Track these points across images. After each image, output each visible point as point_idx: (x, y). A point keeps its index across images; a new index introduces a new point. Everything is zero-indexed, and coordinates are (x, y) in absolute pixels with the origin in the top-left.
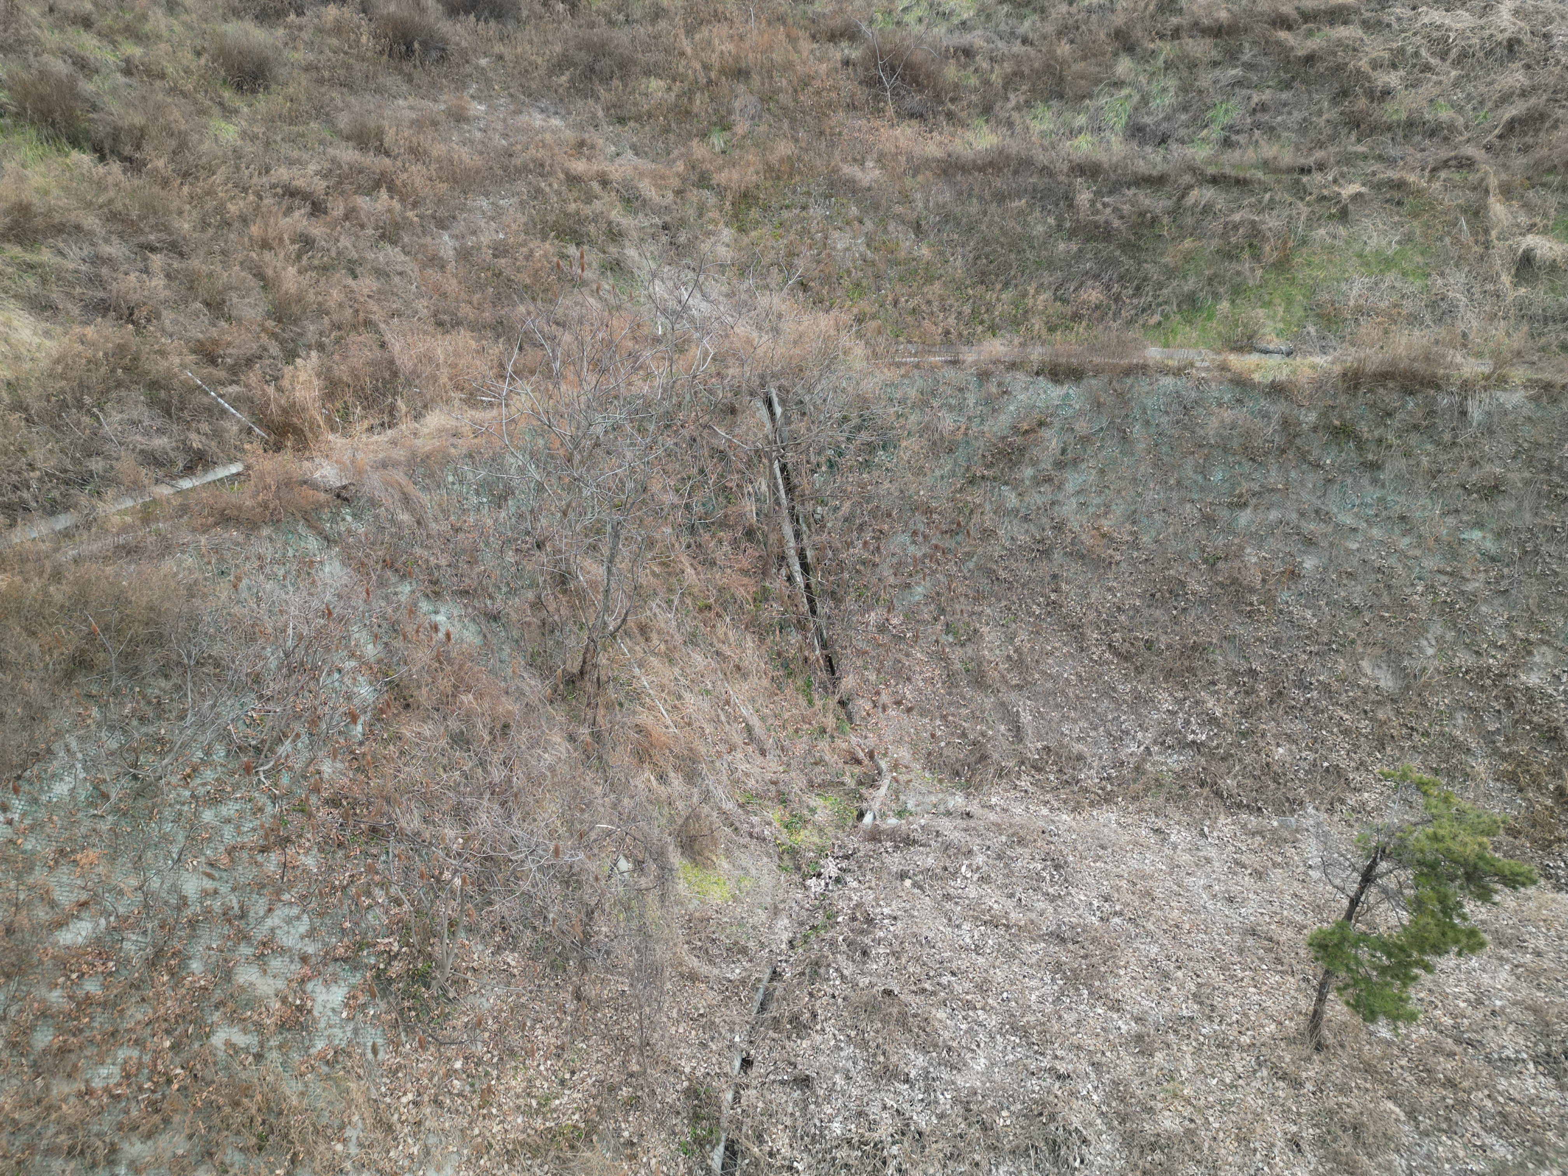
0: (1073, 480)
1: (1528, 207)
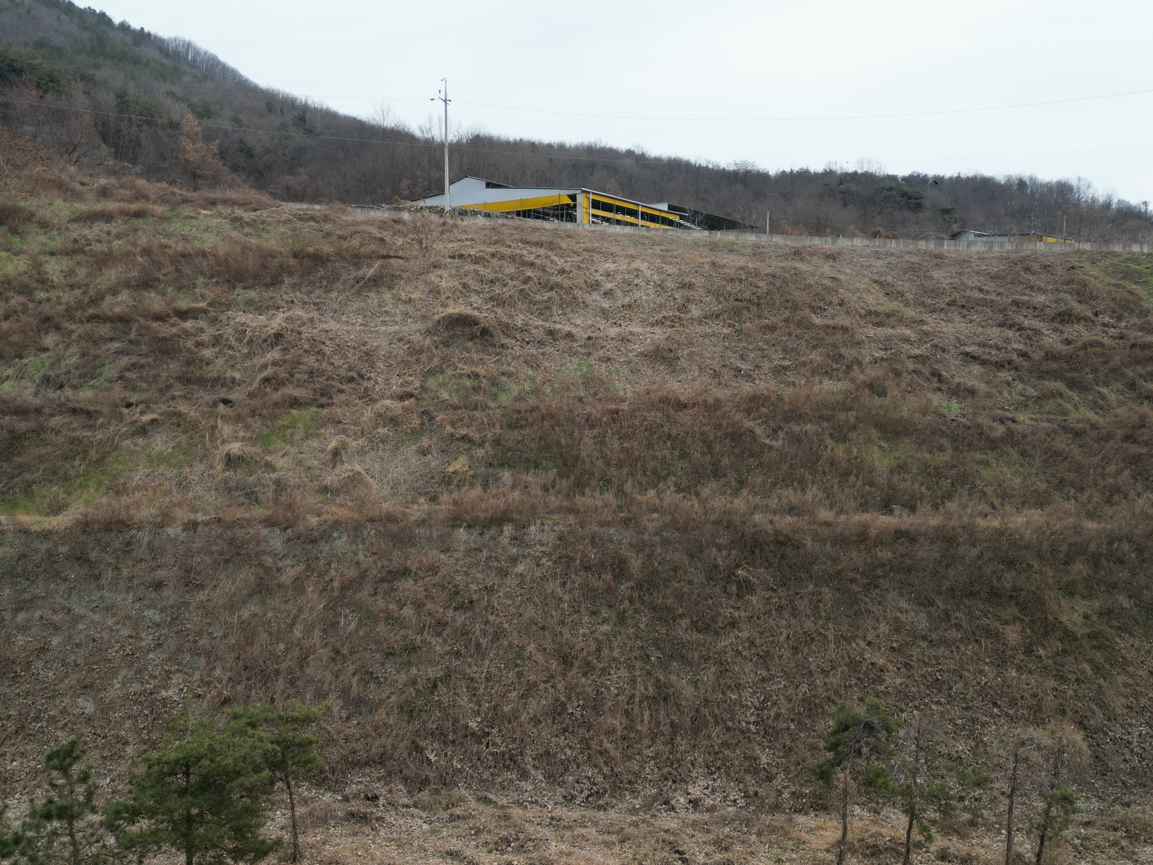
1: (247, 427)
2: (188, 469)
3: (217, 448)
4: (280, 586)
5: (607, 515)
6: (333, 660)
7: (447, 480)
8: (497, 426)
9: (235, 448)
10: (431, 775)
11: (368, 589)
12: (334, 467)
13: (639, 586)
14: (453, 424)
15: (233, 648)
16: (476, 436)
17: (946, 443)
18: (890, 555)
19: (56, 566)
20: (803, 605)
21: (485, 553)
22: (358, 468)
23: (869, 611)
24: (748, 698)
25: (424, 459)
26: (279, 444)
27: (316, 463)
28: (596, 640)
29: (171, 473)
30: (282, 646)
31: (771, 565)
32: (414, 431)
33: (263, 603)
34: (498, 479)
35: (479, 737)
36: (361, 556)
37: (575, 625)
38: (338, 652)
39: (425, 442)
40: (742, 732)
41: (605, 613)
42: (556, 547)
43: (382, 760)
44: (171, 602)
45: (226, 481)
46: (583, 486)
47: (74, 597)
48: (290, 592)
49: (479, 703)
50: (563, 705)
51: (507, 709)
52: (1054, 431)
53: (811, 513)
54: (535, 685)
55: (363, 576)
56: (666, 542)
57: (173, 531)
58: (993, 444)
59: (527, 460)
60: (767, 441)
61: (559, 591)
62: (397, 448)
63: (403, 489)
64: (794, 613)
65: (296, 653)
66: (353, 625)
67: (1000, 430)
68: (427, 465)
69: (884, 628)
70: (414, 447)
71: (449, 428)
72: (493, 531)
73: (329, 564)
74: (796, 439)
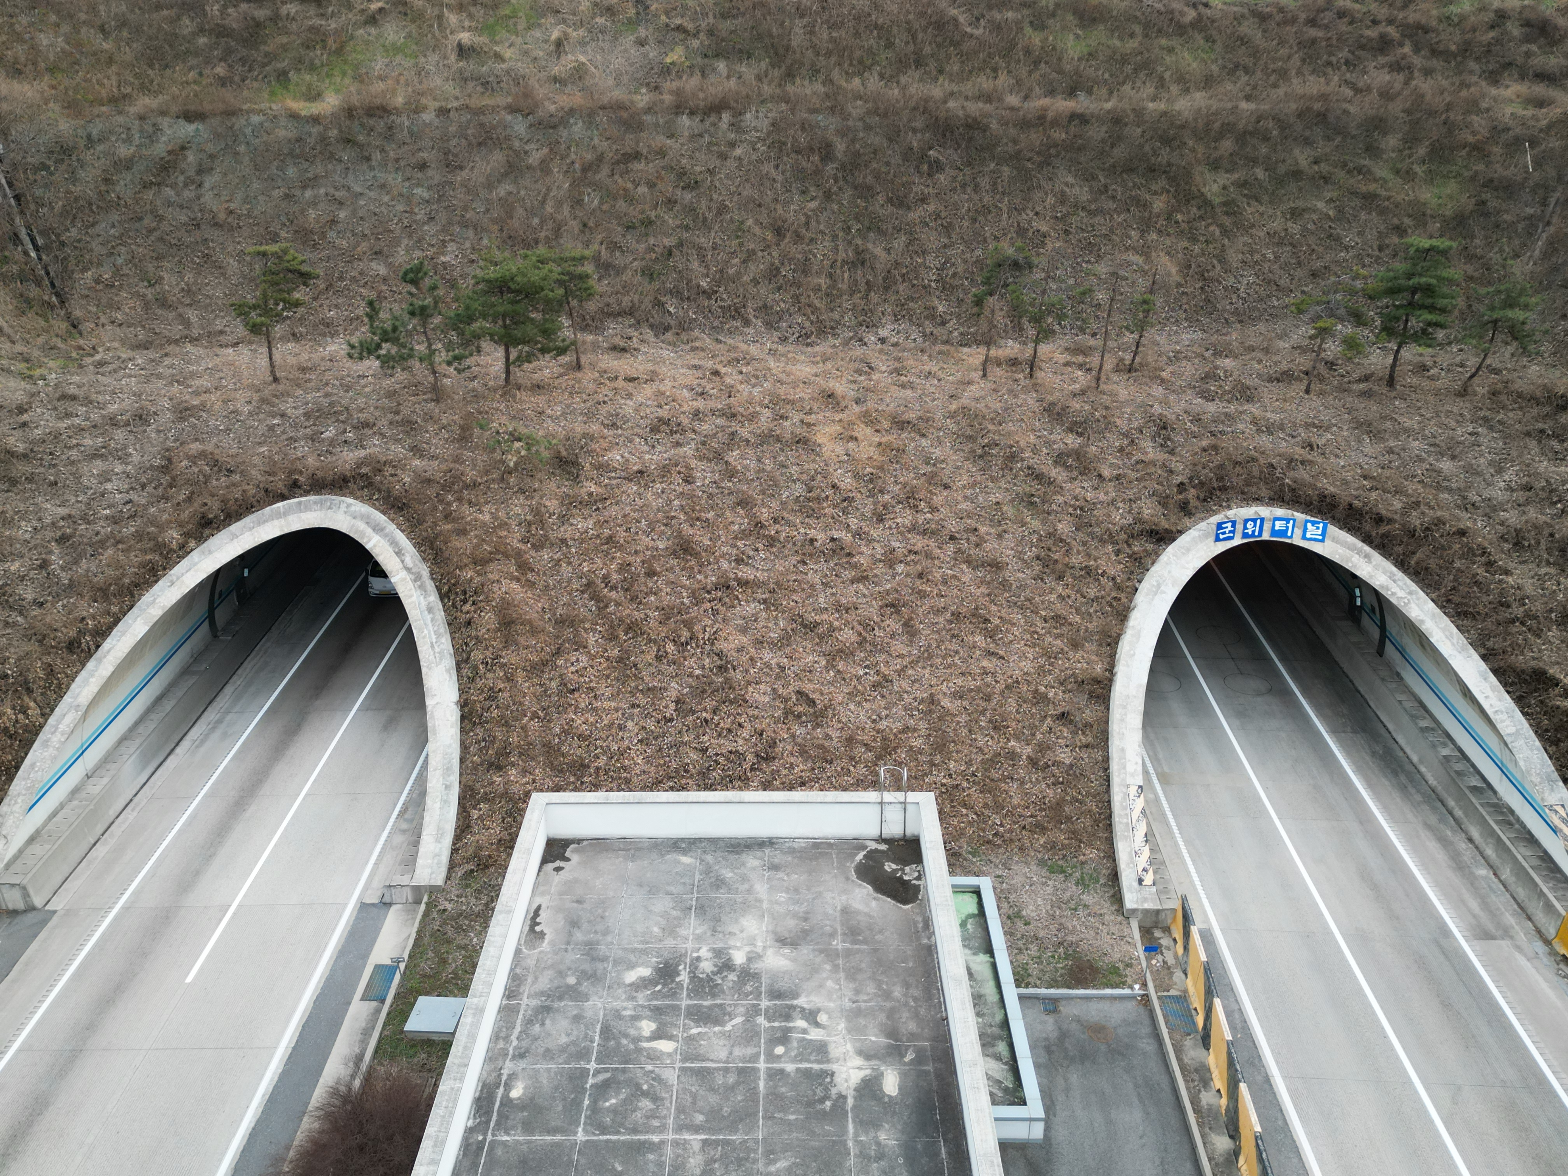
0: (209, 181)
1: (471, 16)
2: (423, 60)
3: (446, 38)
4: (529, 167)
5: (816, 102)
6: (582, 232)
7: (666, 71)
8: (711, 15)
9: (465, 37)
10: (672, 323)
11: (605, 171)
12: (559, 58)
13: (843, 167)
14: (667, 13)
15: (494, 221)
16: (690, 26)
17: (1138, 29)
18: (1064, 136)
19: (331, 148)
20: (985, 182)
21: (707, 138)
22: (582, 58)
23: (1039, 186)
24: (932, 261)
25: (642, 49)
26: (504, 34)
27: (541, 54)
28: (805, 215)
29: (408, 63)
30: (536, 221)
31: (959, 146)
32: (630, 20)
33: (515, 182)
34: (714, 70)
35: (708, 294)
36: (596, 141)
37: (787, 203)
38: (585, 225)
39: (642, 32)
40: (924, 287)
41: (812, 190)
42: (769, 134)
43: (630, 312)
44: (436, 182)
45: (461, 71)
46: (794, 77)
47: (351, 177)
48: (539, 173)
49: (707, 267)
50: (778, 269)
51: (731, 271)
52: (1243, 16)
53: (1000, 100)
54: (753, 252)
55: (600, 158)
56: (868, 128)
57: (428, 117)
58: (1181, 30)
59: (741, 51)
60: (969, 30)
61: (773, 172)
62: (616, 39)
63: (625, 79)
64: (976, 188)
65: (551, 224)
66: (596, 202)
67: (1191, 14)
68: (646, 56)
69: (1050, 200)
70: (632, 38)
71: (663, 17)
72: (713, 118)
73: (569, 148)
74: (997, 28)
